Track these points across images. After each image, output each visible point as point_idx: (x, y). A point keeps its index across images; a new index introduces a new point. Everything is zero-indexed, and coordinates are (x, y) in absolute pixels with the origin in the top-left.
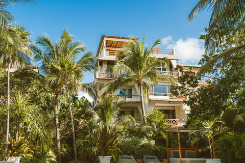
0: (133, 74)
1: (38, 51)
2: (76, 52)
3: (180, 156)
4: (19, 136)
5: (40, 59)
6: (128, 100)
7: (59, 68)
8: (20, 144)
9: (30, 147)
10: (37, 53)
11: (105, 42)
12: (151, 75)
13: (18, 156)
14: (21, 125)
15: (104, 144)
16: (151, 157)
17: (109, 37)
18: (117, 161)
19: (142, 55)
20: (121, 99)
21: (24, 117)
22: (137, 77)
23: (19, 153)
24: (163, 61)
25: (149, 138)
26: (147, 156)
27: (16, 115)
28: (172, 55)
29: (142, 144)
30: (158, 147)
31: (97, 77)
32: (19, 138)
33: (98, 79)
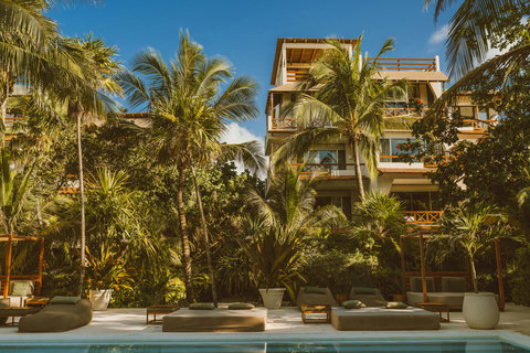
0: (337, 118)
1: (137, 84)
2: (213, 80)
3: (425, 289)
4: (105, 251)
5: (142, 101)
6: (336, 173)
7: (173, 118)
8: (109, 266)
9: (128, 272)
10: (137, 89)
11: (284, 53)
12: (372, 119)
13: (107, 288)
14: (111, 231)
15: (270, 265)
16: (366, 289)
17: (293, 42)
18: (296, 297)
19: (356, 77)
20: (316, 174)
21: (115, 216)
22: (347, 124)
23: (109, 283)
24: (399, 88)
25: (367, 253)
26: (358, 289)
27: (101, 212)
28: (432, 72)
29: (349, 265)
30: (385, 271)
31: (270, 129)
32: (107, 255)
33: (272, 132)
